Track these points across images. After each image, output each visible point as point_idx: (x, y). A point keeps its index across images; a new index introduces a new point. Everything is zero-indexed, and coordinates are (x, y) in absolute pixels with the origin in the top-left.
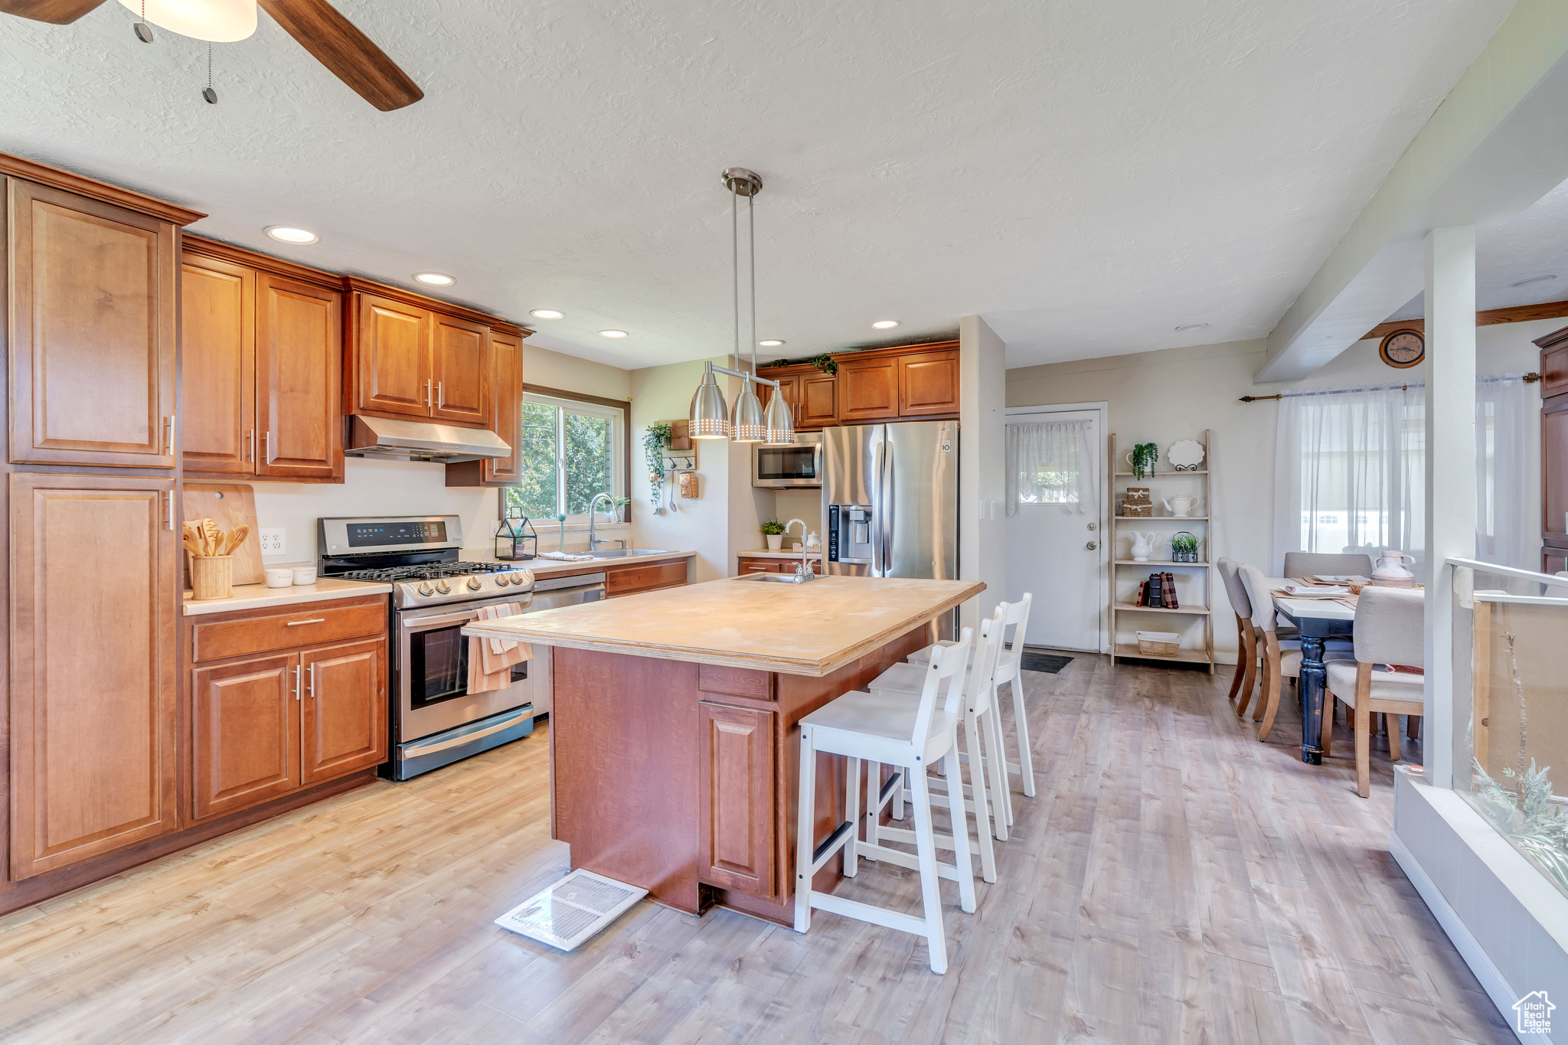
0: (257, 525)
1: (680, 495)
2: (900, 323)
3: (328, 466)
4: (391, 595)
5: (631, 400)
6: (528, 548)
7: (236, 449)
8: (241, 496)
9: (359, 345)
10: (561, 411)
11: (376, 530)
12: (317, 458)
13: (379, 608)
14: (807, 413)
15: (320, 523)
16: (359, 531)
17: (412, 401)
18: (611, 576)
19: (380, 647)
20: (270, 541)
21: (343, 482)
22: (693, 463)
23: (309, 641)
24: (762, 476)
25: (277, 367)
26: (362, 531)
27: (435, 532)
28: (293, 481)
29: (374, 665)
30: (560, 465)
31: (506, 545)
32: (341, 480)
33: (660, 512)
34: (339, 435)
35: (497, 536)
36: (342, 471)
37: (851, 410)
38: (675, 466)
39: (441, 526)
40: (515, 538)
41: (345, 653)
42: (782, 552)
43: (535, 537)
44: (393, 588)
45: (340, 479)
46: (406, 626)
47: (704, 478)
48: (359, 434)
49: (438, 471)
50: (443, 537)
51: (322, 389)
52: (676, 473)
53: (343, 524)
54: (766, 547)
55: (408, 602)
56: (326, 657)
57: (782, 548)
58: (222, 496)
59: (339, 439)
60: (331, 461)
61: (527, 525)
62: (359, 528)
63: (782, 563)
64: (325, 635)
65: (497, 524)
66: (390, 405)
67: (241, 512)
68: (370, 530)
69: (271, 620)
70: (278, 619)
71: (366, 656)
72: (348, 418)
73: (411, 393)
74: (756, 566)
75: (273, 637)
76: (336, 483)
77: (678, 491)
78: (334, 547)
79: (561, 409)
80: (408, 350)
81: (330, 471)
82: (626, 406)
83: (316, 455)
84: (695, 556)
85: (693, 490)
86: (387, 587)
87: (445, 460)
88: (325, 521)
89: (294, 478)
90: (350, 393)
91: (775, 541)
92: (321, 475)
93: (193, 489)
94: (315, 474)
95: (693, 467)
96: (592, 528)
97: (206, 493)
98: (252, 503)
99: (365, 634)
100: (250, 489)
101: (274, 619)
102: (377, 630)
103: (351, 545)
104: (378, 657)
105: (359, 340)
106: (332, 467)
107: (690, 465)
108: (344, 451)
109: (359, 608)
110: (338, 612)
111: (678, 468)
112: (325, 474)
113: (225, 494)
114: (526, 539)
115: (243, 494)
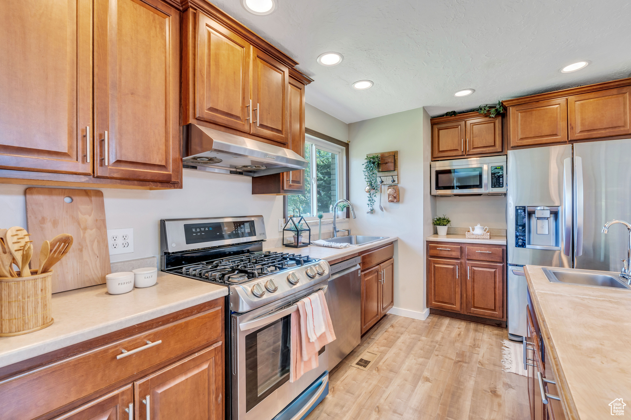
0: (105, 227)
1: (388, 201)
2: (590, 62)
3: (168, 171)
4: (227, 299)
5: (349, 142)
6: (304, 238)
7: (70, 147)
8: (91, 201)
9: (194, 60)
10: (314, 147)
11: (207, 229)
12: (157, 163)
13: (216, 314)
14: (473, 145)
15: (163, 223)
16: (194, 230)
17: (237, 118)
18: (363, 258)
19: (218, 353)
20: (120, 241)
21: (181, 187)
22: (396, 179)
23: (145, 366)
24: (438, 187)
25: (118, 67)
26: (196, 230)
27: (247, 228)
28: (134, 185)
29: (212, 372)
30: (313, 182)
31: (290, 237)
32: (180, 185)
33: (372, 211)
34: (178, 143)
35: (284, 230)
36: (180, 177)
37: (522, 139)
38: (382, 182)
39: (252, 223)
40: (298, 231)
41: (183, 370)
42: (447, 238)
43: (309, 230)
44: (229, 291)
45: (177, 185)
46: (242, 330)
47: (404, 190)
48: (195, 140)
49: (246, 183)
50: (252, 233)
51: (162, 98)
52: (383, 186)
53: (182, 224)
54: (436, 233)
55: (243, 307)
56: (163, 380)
57: (447, 234)
58: (72, 200)
59: (178, 146)
60: (171, 167)
61: (303, 222)
62: (194, 228)
63: (463, 246)
64: (163, 356)
65: (282, 221)
66: (220, 118)
67: (90, 216)
68: (202, 229)
69: (96, 354)
70: (106, 351)
71: (205, 366)
72: (185, 127)
73: (237, 112)
74: (442, 247)
75: (99, 376)
76: (175, 188)
77: (385, 198)
78: (174, 245)
79: (313, 145)
80: (234, 73)
81: (170, 175)
82: (346, 145)
83: (157, 159)
84: (397, 241)
85: (396, 198)
86: (223, 292)
87: (252, 174)
88: (166, 222)
89: (136, 182)
90: (187, 105)
91: (442, 230)
92: (161, 179)
93: (39, 193)
94: (156, 178)
95: (396, 182)
96: (334, 223)
97: (55, 198)
98: (101, 207)
99: (204, 343)
100: (99, 194)
101: (100, 352)
102: (214, 336)
103: (188, 243)
104: (216, 364)
105: (194, 55)
106: (171, 173)
107: (394, 181)
108: (182, 159)
109: (198, 318)
110: (176, 327)
111: (385, 183)
112: (165, 179)
113: (74, 198)
114: (303, 231)
115: (93, 198)
